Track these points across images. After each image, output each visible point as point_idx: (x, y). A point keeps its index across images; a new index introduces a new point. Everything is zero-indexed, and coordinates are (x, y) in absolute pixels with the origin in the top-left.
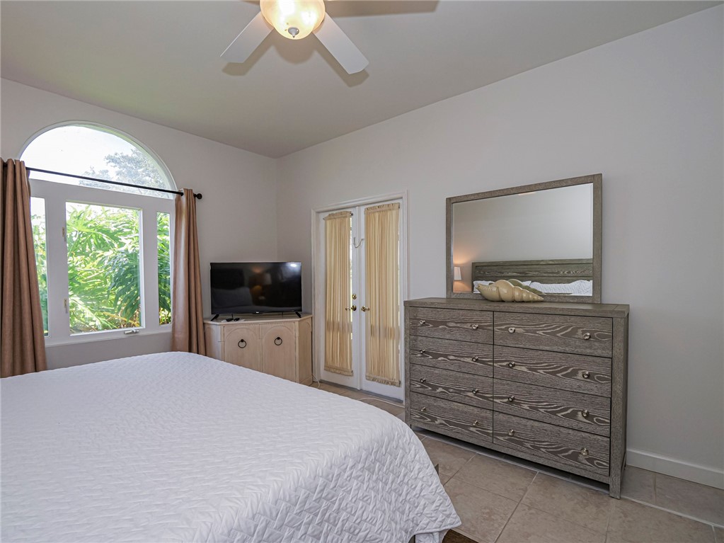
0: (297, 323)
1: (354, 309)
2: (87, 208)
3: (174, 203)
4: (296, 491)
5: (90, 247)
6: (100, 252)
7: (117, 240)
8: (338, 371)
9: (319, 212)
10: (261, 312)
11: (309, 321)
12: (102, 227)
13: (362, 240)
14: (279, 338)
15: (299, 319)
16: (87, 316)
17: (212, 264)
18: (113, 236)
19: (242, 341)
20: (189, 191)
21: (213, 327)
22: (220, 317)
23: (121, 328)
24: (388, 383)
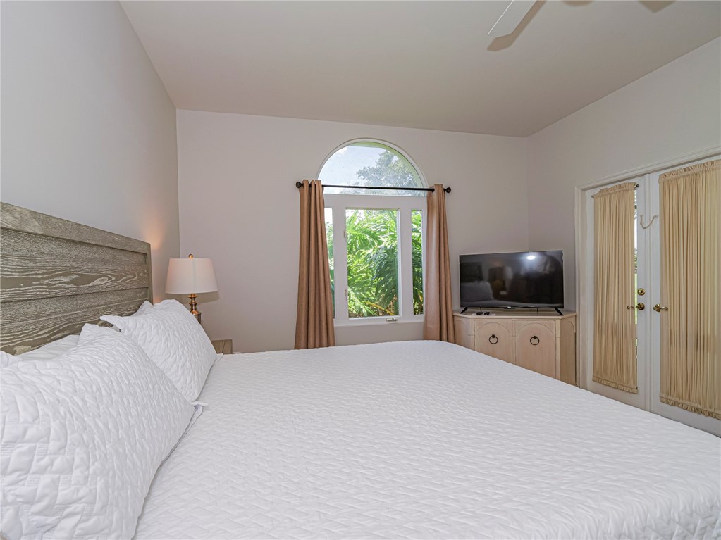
0: (558, 322)
1: (641, 308)
2: (355, 213)
3: (426, 200)
4: (644, 531)
5: (355, 247)
6: (363, 251)
7: (377, 239)
8: (613, 385)
9: (585, 190)
10: (513, 307)
11: (572, 320)
12: (365, 229)
13: (655, 217)
14: (535, 337)
15: (560, 317)
16: (357, 304)
17: (461, 257)
18: (374, 236)
19: (493, 336)
20: (440, 186)
21: (463, 320)
22: (469, 310)
23: (379, 315)
24: (701, 412)
